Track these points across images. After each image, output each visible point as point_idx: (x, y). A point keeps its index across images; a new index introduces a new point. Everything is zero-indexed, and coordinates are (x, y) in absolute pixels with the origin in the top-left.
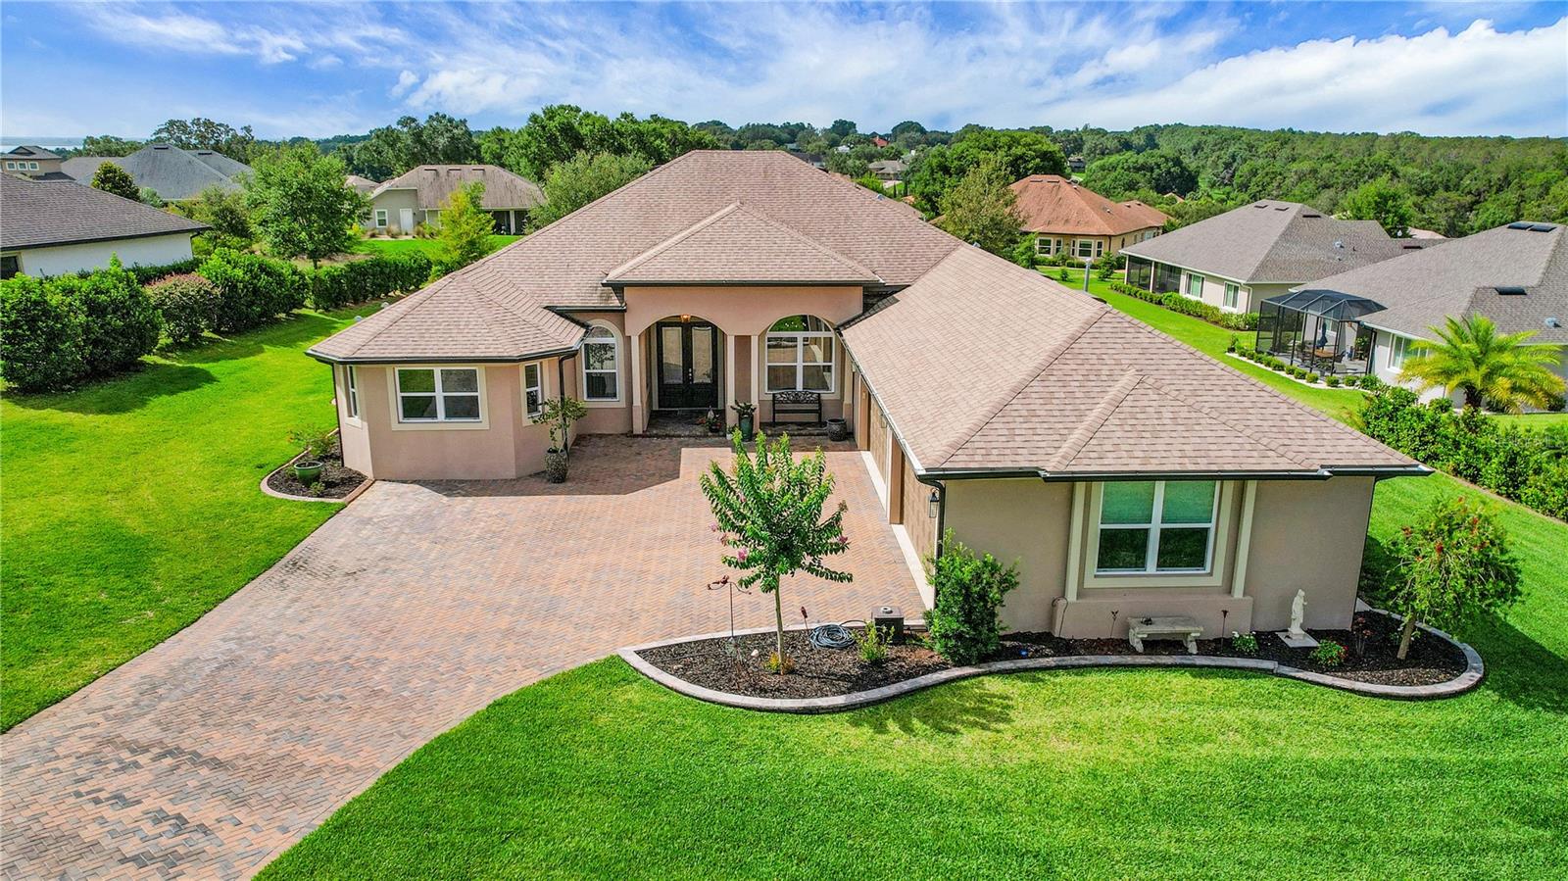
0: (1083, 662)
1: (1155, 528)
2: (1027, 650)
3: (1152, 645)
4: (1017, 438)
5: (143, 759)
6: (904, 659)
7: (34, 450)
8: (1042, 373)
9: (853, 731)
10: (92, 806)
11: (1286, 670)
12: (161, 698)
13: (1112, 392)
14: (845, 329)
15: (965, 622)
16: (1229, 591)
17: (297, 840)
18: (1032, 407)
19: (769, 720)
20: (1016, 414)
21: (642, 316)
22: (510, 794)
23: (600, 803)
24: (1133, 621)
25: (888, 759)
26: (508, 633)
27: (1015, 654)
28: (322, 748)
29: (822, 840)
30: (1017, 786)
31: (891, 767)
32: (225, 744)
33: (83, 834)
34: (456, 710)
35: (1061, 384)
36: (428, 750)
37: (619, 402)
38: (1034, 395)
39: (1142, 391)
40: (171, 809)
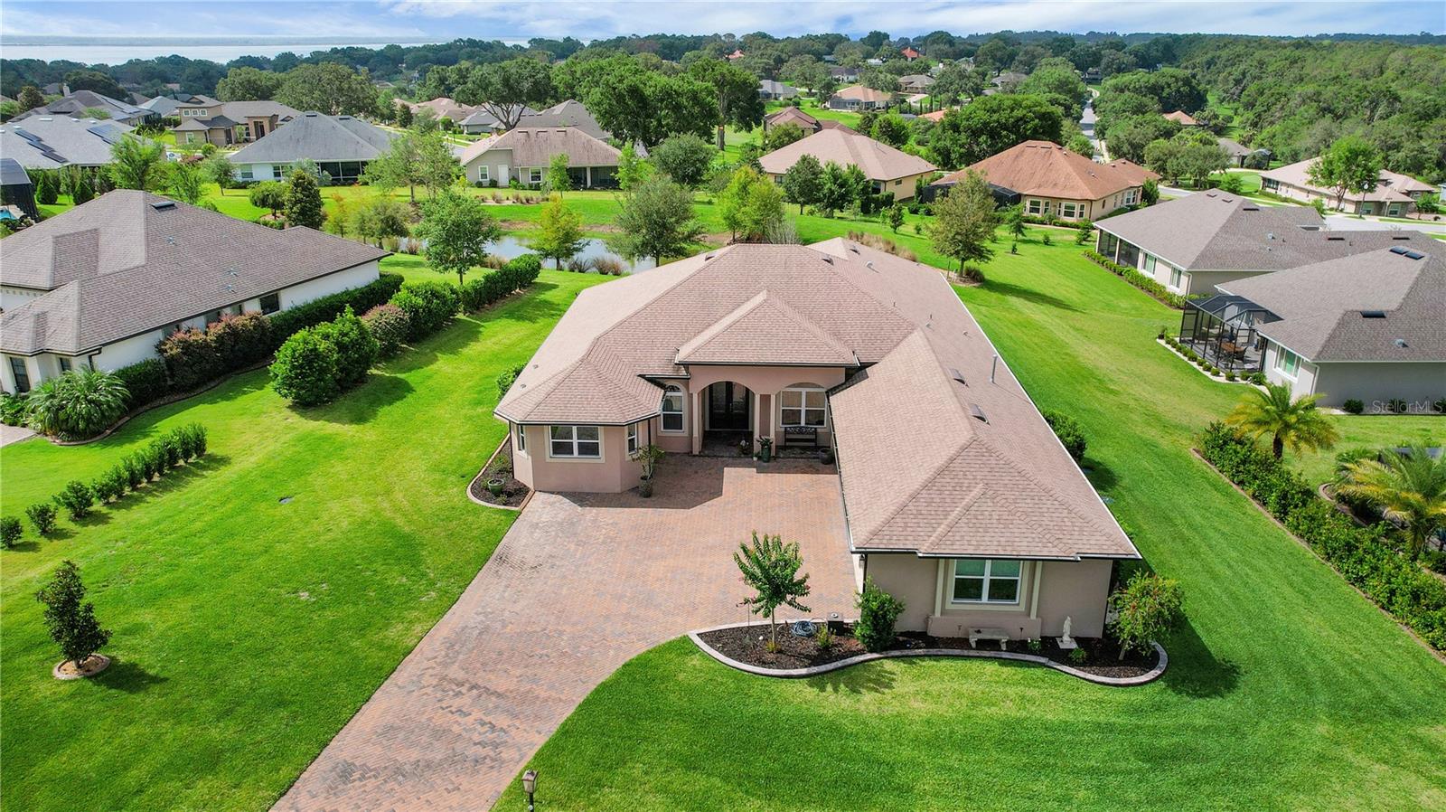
0: (940, 653)
1: (987, 579)
2: (911, 644)
3: (982, 644)
4: (909, 529)
5: (464, 690)
6: (841, 645)
7: (325, 457)
8: (927, 486)
9: (809, 689)
10: (450, 715)
11: (1052, 664)
12: (458, 653)
13: (967, 499)
14: (833, 395)
15: (874, 630)
16: (1029, 615)
17: (547, 739)
18: (920, 508)
19: (766, 681)
20: (909, 512)
21: (701, 382)
22: (639, 719)
23: (682, 726)
24: (971, 630)
25: (824, 708)
26: (627, 616)
27: (901, 646)
28: (545, 687)
29: (786, 751)
30: (887, 726)
31: (825, 712)
32: (500, 683)
33: (453, 729)
34: (607, 668)
35: (938, 492)
36: (597, 691)
37: (684, 432)
38: (922, 500)
39: (983, 500)
40: (487, 719)
